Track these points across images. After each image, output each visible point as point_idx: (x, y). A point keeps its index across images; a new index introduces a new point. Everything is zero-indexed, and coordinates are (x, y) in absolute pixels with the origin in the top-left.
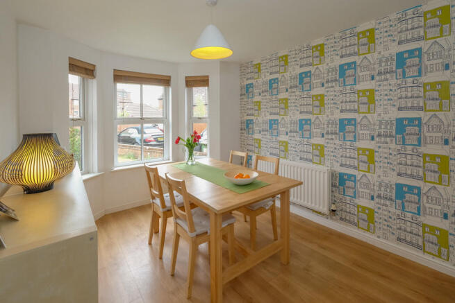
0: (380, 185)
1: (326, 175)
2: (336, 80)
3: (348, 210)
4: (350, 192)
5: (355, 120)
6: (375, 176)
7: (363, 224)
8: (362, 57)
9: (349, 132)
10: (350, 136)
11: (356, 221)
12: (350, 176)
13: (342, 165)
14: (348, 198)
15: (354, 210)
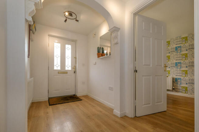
0: (189, 80)
1: (171, 79)
2: (174, 51)
3: (178, 88)
4: (179, 83)
5: (181, 62)
6: (188, 78)
7: (183, 92)
8: (183, 44)
9: (179, 66)
10: (179, 67)
11: (181, 91)
12: (179, 78)
13: (176, 76)
14: (179, 85)
15: (181, 88)
